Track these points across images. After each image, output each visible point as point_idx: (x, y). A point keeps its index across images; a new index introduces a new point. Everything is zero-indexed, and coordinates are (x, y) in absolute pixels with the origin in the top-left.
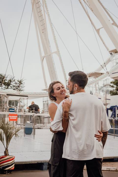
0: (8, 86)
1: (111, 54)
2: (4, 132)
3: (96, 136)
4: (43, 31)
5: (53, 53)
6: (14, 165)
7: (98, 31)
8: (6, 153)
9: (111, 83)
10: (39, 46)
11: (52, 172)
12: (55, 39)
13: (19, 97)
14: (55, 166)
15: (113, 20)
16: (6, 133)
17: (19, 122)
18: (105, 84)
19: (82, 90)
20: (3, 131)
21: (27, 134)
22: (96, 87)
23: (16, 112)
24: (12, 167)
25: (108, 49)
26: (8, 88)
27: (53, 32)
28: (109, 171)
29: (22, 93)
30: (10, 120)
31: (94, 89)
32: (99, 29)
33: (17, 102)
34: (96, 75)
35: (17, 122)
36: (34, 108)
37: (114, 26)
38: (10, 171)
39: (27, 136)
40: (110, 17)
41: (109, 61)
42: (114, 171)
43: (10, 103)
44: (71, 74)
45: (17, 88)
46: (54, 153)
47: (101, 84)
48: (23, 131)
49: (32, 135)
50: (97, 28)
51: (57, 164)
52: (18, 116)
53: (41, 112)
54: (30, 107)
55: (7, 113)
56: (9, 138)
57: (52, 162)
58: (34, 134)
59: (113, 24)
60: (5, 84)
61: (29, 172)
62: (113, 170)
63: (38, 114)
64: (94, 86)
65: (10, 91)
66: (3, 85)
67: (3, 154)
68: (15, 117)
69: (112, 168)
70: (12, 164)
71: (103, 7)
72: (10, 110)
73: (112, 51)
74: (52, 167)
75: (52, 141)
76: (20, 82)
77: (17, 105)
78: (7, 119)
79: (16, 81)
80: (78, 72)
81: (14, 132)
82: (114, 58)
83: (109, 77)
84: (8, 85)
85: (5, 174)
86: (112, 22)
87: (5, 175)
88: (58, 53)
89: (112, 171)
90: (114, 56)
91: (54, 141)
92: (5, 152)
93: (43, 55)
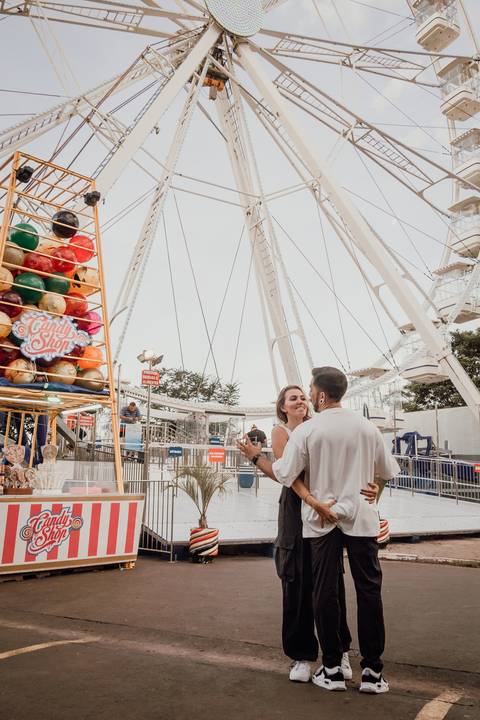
0: (209, 396)
1: (403, 332)
2: (199, 483)
3: (363, 492)
4: (273, 293)
5: (292, 333)
6: (217, 546)
7: (376, 290)
8: (202, 524)
9: (405, 388)
10: (266, 322)
11: (282, 562)
12: (294, 307)
13: (229, 417)
14: (288, 550)
15: (403, 269)
16: (202, 484)
17: (228, 464)
18: (393, 390)
19: (335, 404)
20: (196, 481)
21: (243, 487)
22: (374, 397)
23: (223, 445)
24: (214, 551)
25: (396, 324)
26: (208, 400)
27: (291, 294)
28: (402, 560)
29: (234, 409)
30: (212, 460)
31: (372, 399)
32: (378, 287)
33: (224, 425)
34: (374, 373)
35: (224, 464)
36: (256, 436)
37: (407, 281)
38: (209, 558)
39: (244, 491)
40: (397, 261)
41: (399, 345)
42: (412, 561)
43: (213, 428)
44: (316, 372)
45: (225, 400)
46: (284, 527)
47: (384, 390)
48: (235, 480)
49: (253, 489)
50: (374, 286)
51: (292, 547)
52: (226, 453)
53: (269, 445)
54: (249, 434)
55: (206, 447)
56: (207, 494)
57: (281, 544)
58: (257, 487)
59: (404, 276)
60: (203, 392)
61: (243, 560)
62: (410, 559)
63: (264, 449)
64: (370, 394)
65: (213, 405)
66: (199, 394)
67: (198, 526)
68: (220, 455)
69: (408, 556)
70: (214, 545)
71: (385, 246)
72: (213, 441)
73: (405, 327)
74: (281, 552)
75: (280, 502)
76: (232, 389)
77: (224, 431)
78: (205, 459)
79: (224, 387)
80: (328, 368)
81: (217, 482)
82: (409, 341)
83: (401, 378)
84: (209, 393)
85: (201, 563)
86: (403, 273)
87: (199, 566)
88: (301, 333)
89: (408, 561)
90: (408, 337)
91: (283, 501)
92: (200, 521)
93: (273, 336)
